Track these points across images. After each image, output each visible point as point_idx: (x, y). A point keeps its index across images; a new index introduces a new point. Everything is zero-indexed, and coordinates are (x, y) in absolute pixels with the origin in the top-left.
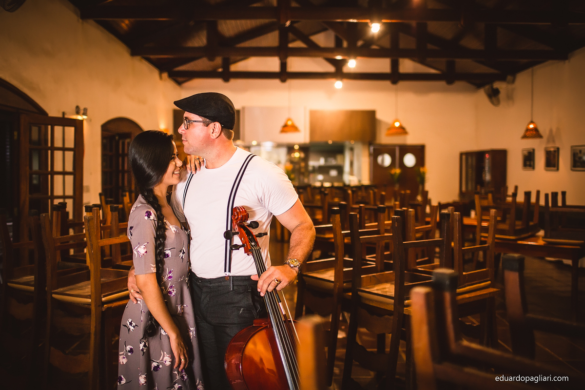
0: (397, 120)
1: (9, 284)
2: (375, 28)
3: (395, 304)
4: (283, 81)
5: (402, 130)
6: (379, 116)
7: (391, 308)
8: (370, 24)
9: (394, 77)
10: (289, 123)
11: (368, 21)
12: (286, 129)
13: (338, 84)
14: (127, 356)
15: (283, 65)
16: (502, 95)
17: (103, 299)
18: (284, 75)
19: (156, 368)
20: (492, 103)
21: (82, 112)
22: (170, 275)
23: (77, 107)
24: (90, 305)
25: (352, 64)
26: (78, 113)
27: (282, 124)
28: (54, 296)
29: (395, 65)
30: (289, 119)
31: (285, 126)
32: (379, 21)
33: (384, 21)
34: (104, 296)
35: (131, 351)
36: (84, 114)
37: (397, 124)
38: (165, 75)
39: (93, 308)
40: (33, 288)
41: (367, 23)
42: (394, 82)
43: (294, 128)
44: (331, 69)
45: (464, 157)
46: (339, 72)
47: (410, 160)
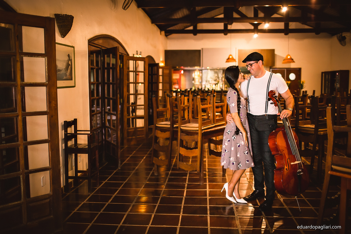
0: (289, 55)
1: (156, 125)
2: (284, 9)
3: (314, 131)
4: (226, 34)
5: (292, 60)
6: (276, 53)
7: (313, 133)
8: (282, 7)
9: (286, 31)
10: (231, 57)
11: (281, 6)
12: (229, 60)
13: (256, 35)
14: (227, 143)
15: (226, 26)
16: (347, 40)
17: (203, 128)
18: (226, 31)
19: (239, 146)
20: (342, 44)
21: (139, 53)
22: (241, 114)
23: (137, 51)
24: (198, 131)
25: (266, 26)
26: (137, 54)
27: (227, 58)
28: (181, 128)
29: (287, 25)
30: (230, 55)
31: (229, 59)
32: (287, 5)
33: (289, 5)
34: (203, 127)
35: (229, 141)
36: (140, 55)
37: (289, 57)
38: (163, 32)
39: (199, 132)
40: (170, 126)
41: (280, 7)
42: (286, 34)
43: (233, 60)
44: (252, 27)
45: (323, 74)
46: (256, 29)
47: (292, 77)
